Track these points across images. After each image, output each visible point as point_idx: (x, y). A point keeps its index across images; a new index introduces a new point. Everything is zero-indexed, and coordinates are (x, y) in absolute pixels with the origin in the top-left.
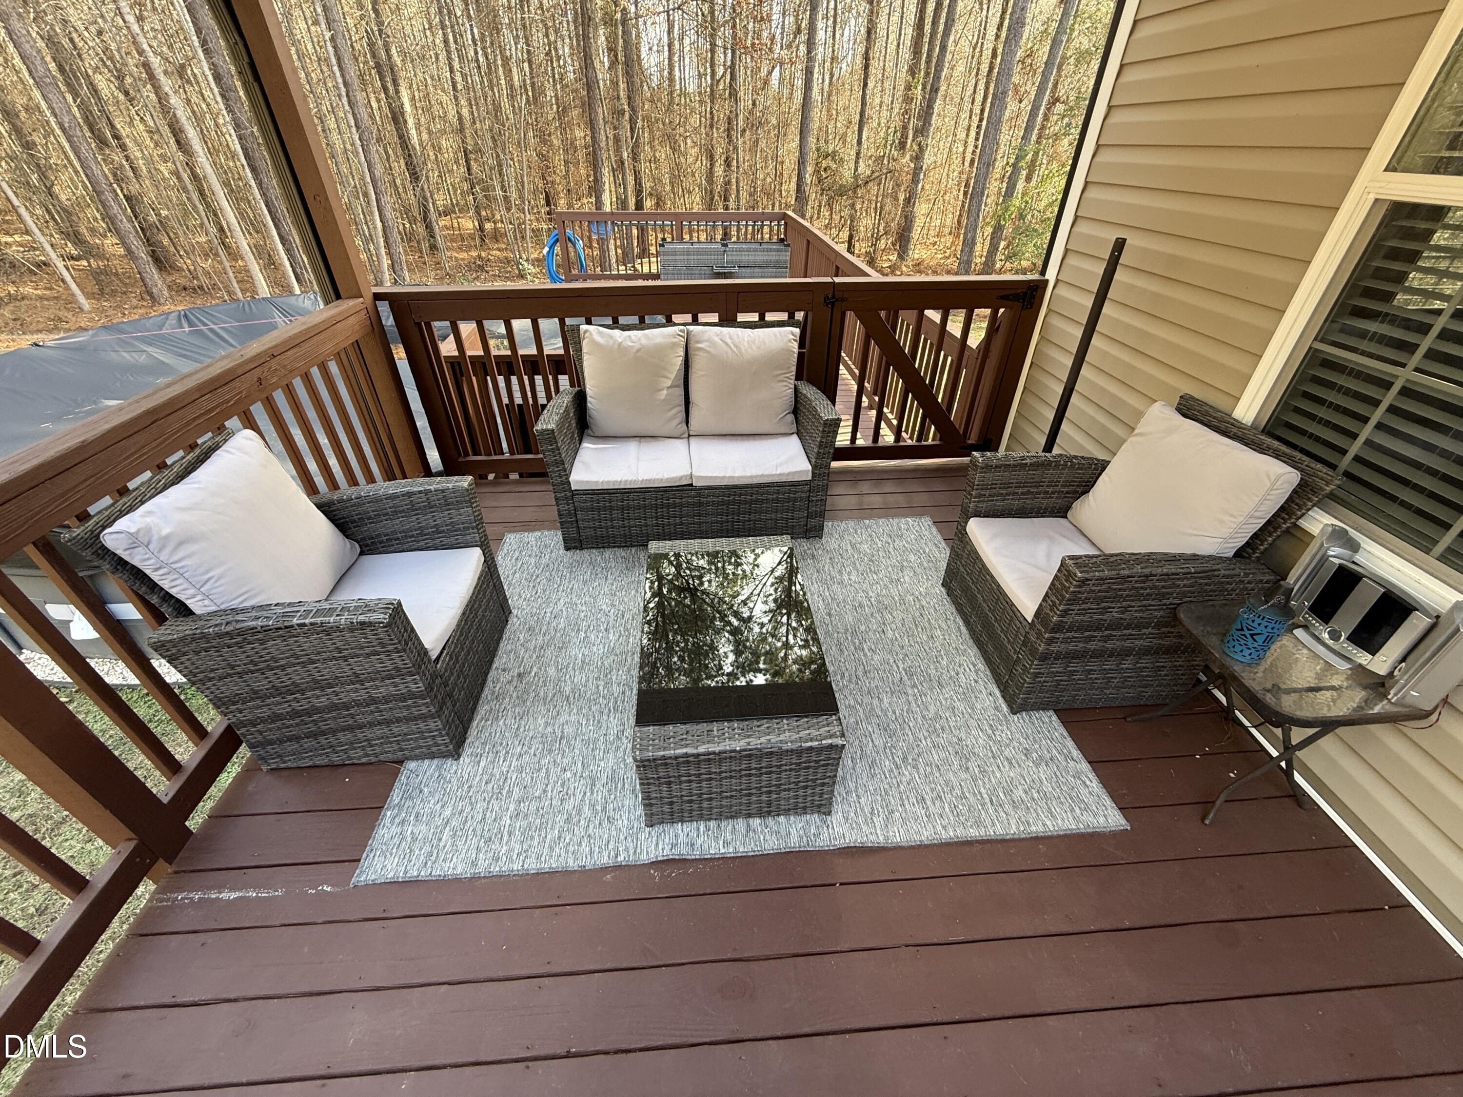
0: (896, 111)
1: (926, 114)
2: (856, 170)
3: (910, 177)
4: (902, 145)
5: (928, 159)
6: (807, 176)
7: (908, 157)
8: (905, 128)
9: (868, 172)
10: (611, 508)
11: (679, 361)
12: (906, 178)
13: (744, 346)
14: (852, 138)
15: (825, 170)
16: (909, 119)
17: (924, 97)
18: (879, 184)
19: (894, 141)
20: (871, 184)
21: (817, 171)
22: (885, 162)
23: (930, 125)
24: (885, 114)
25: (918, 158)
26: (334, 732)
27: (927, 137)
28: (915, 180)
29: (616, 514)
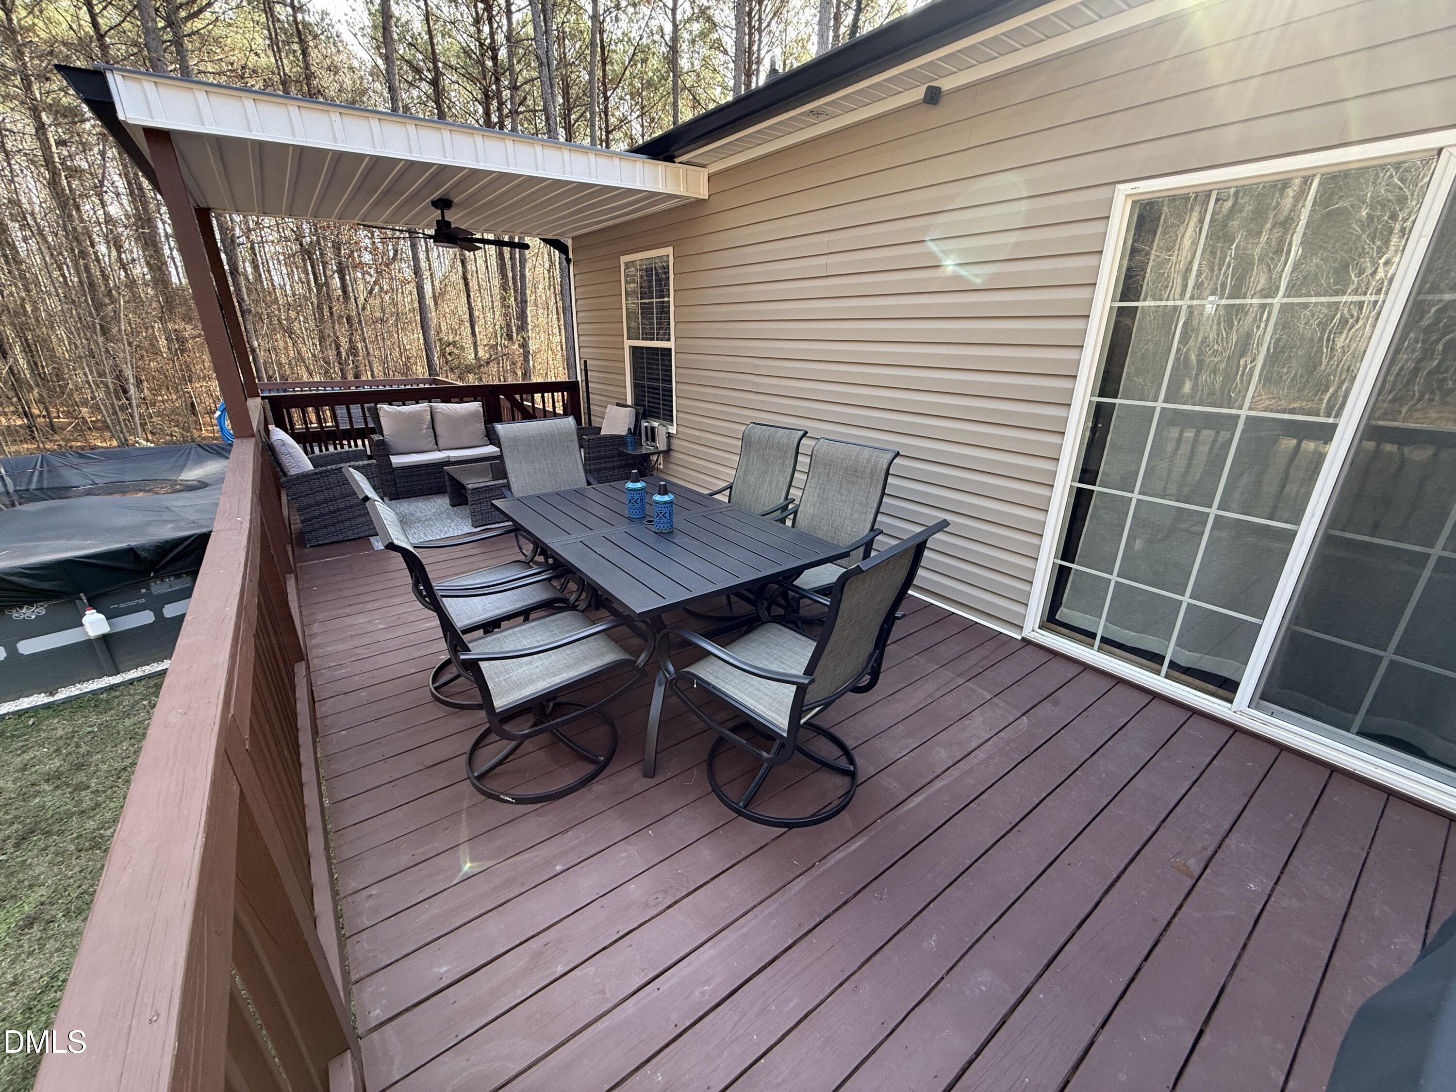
0: (498, 314)
1: (522, 316)
2: (476, 354)
3: (522, 358)
4: (510, 337)
5: (533, 346)
6: (436, 359)
7: (517, 345)
8: (508, 325)
9: (487, 356)
10: (413, 476)
11: (429, 417)
12: (520, 361)
13: (458, 410)
14: (466, 330)
15: (450, 354)
16: (510, 319)
17: (517, 306)
18: (499, 364)
19: (502, 334)
20: (491, 364)
21: (443, 354)
22: (499, 348)
23: (527, 324)
24: (489, 315)
25: (524, 345)
26: (342, 522)
27: (528, 332)
28: (526, 360)
29: (415, 478)
